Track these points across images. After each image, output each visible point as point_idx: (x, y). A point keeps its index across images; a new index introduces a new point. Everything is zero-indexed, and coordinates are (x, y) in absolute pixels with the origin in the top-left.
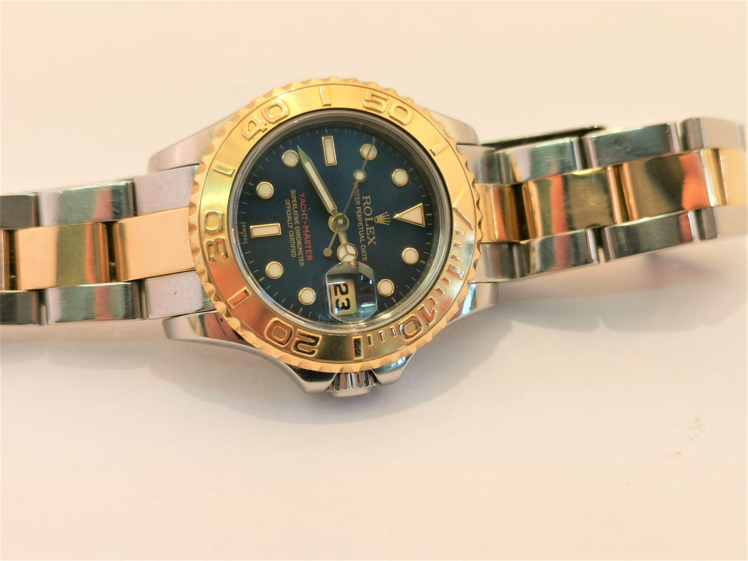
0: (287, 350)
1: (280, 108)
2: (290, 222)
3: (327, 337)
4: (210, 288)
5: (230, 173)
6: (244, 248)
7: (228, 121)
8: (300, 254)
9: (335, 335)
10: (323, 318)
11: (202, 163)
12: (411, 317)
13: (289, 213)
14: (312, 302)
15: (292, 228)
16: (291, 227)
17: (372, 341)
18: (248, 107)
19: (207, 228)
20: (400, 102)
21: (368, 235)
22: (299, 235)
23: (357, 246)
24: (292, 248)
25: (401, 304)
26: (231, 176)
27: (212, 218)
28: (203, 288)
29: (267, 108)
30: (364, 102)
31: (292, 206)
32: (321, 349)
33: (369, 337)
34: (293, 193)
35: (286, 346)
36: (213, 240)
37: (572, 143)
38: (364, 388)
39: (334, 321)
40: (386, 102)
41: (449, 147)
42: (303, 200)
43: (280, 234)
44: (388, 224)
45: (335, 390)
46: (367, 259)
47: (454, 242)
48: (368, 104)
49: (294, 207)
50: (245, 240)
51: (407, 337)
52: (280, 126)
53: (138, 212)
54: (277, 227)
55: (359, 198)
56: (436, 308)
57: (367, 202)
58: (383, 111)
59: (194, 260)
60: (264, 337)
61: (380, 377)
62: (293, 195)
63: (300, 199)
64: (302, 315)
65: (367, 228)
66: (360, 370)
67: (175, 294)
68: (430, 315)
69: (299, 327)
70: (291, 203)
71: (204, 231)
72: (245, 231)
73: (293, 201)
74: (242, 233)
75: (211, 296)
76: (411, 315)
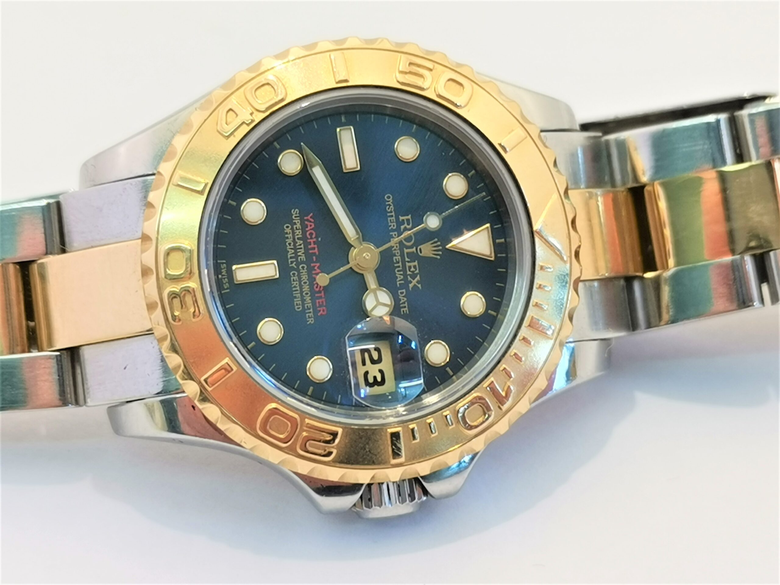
0: (291, 451)
1: (273, 87)
2: (291, 258)
3: (349, 430)
4: (174, 360)
5: (200, 188)
6: (224, 300)
7: (196, 109)
8: (307, 306)
9: (361, 427)
10: (344, 402)
11: (159, 173)
12: (475, 398)
13: (290, 244)
14: (327, 377)
15: (295, 267)
16: (293, 265)
17: (417, 435)
18: (224, 86)
19: (169, 272)
20: (453, 72)
21: (409, 275)
22: (306, 277)
23: (393, 292)
24: (295, 297)
25: (462, 376)
26: (201, 193)
27: (174, 256)
28: (163, 360)
29: (252, 88)
30: (398, 74)
31: (293, 233)
32: (341, 449)
33: (413, 430)
34: (296, 214)
35: (290, 445)
36: (178, 289)
37: (718, 121)
38: (408, 504)
39: (359, 406)
40: (431, 72)
41: (529, 137)
42: (311, 224)
43: (278, 276)
44: (439, 257)
45: (365, 508)
46: (409, 311)
47: (537, 282)
48: (405, 77)
49: (298, 235)
50: (226, 287)
51: (471, 428)
52: (273, 116)
53: (66, 246)
54: (273, 266)
55: (394, 218)
56: (512, 382)
57: (406, 225)
58: (428, 87)
59: (150, 319)
60: (257, 432)
61: (431, 487)
62: (295, 217)
63: (306, 222)
64: (312, 397)
65: (408, 264)
66: (400, 478)
67: (125, 368)
68: (503, 394)
69: (307, 416)
70: (292, 229)
71: (163, 276)
72: (226, 273)
73: (295, 226)
74: (220, 276)
75: (177, 373)
76: (475, 395)
